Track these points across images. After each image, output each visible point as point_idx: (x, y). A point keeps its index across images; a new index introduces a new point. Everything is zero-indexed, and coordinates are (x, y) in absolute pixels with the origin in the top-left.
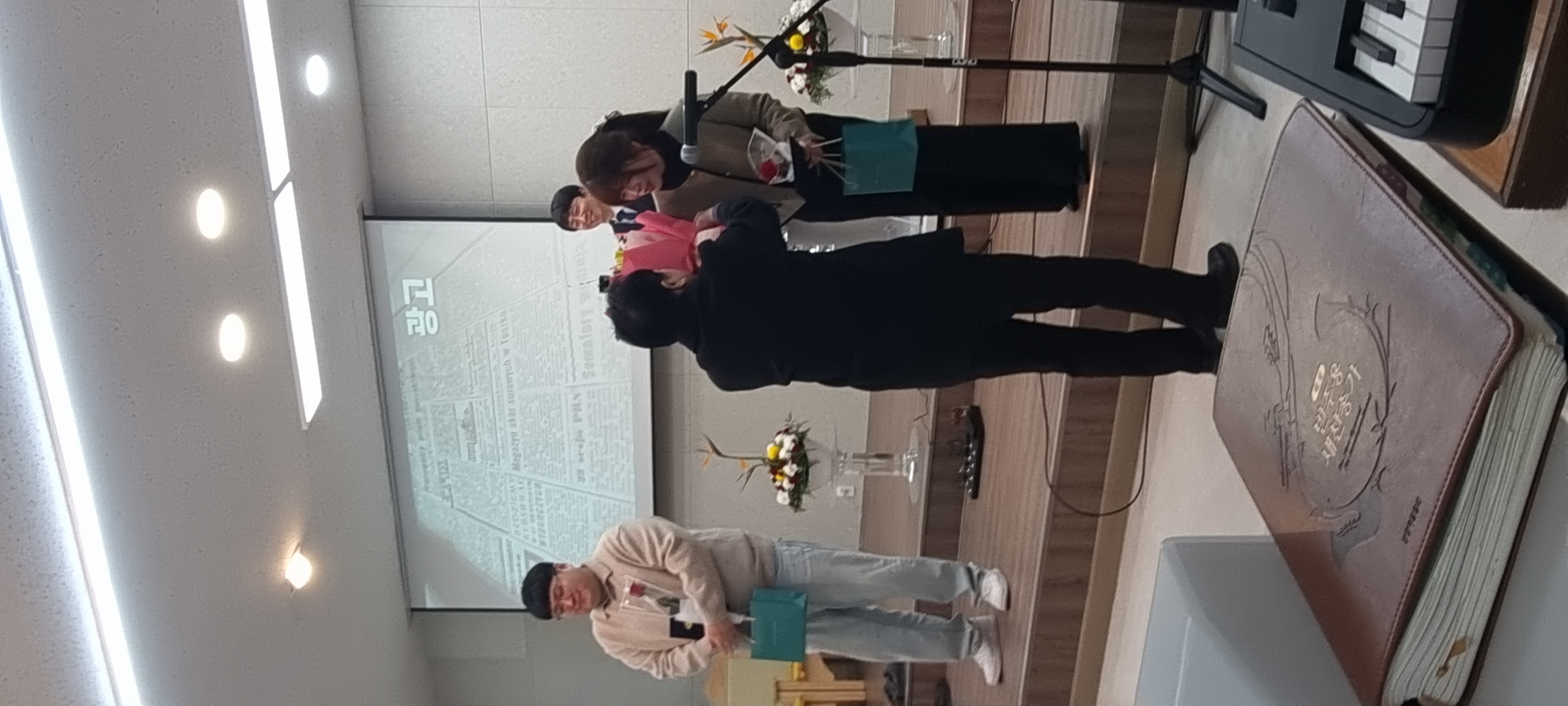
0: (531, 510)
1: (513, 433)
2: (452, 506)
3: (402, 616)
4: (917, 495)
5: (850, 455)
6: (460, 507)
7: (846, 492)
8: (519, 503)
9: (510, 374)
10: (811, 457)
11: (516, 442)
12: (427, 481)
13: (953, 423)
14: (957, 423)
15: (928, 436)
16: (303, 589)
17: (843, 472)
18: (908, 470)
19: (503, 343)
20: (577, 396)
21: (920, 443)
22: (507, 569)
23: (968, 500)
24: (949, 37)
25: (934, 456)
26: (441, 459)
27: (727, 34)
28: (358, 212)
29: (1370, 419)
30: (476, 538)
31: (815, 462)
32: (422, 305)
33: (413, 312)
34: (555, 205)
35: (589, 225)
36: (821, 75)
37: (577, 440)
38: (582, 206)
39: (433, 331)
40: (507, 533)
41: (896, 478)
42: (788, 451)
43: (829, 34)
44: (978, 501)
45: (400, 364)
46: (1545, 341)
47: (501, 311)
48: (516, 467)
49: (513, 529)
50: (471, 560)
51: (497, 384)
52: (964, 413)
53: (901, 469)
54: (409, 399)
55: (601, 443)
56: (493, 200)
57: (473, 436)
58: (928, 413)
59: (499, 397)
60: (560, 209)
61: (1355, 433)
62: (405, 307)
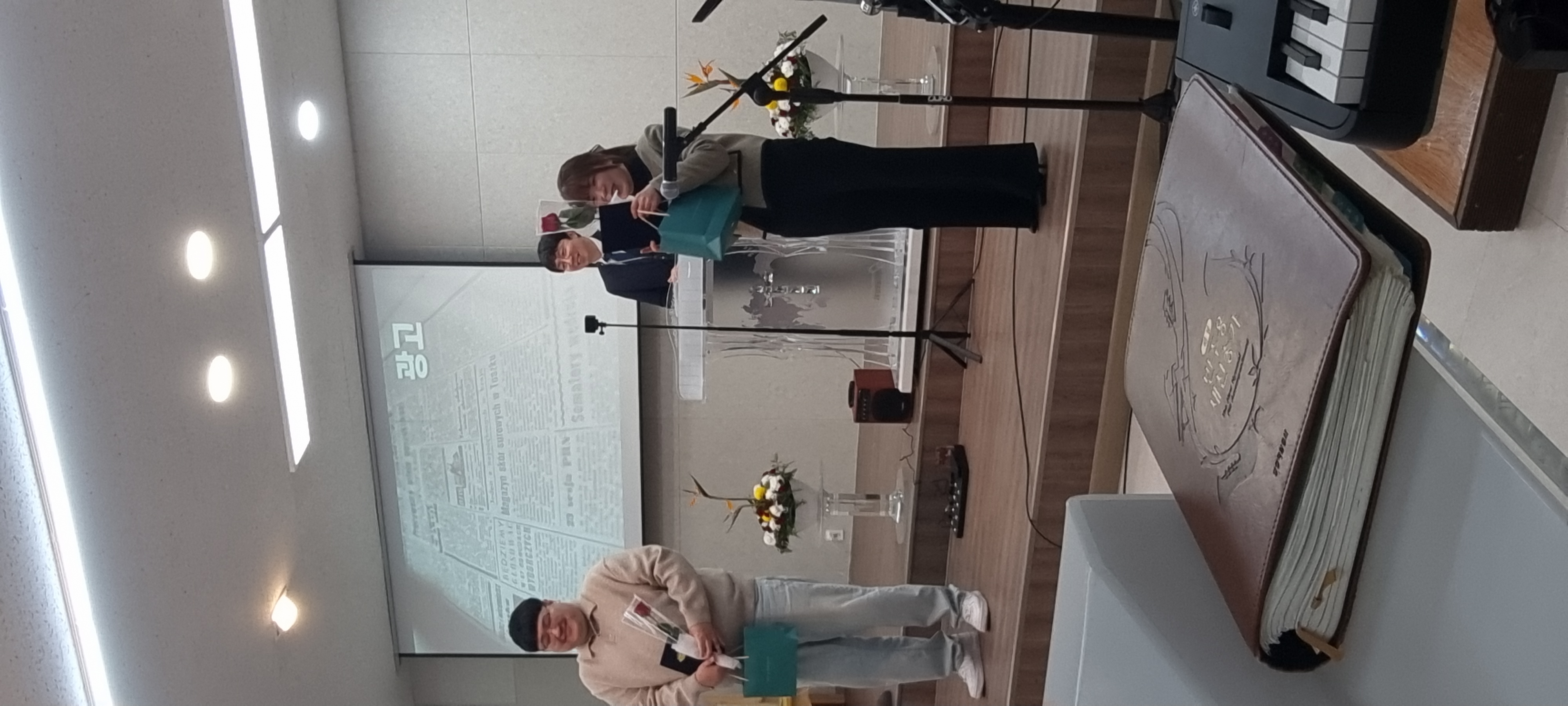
0: (520, 554)
1: (501, 477)
2: (441, 551)
3: (390, 662)
4: (903, 535)
5: (836, 496)
6: (448, 552)
7: (836, 536)
8: (508, 546)
9: (499, 417)
10: (797, 497)
11: (505, 486)
12: (416, 526)
13: (938, 462)
14: (942, 462)
15: (913, 475)
16: (288, 631)
17: (829, 512)
18: (894, 511)
19: (492, 387)
20: (567, 440)
21: (906, 483)
22: (496, 614)
23: (953, 539)
24: (932, 80)
25: (919, 496)
26: (430, 503)
27: (712, 77)
28: (348, 257)
29: (1248, 364)
30: (465, 582)
31: (800, 503)
32: (412, 349)
33: (404, 356)
34: (542, 248)
35: (575, 267)
36: (805, 118)
37: (566, 484)
38: (568, 249)
39: (423, 375)
40: (496, 578)
41: (884, 518)
42: (775, 492)
43: (813, 78)
44: (963, 540)
45: (389, 409)
46: (1392, 273)
47: (490, 355)
48: (505, 511)
49: (502, 574)
50: (459, 605)
51: (486, 427)
52: (949, 453)
53: (887, 510)
54: (399, 444)
55: (591, 488)
56: (483, 245)
57: (462, 480)
58: (913, 452)
59: (488, 441)
60: (546, 251)
61: (1236, 379)
62: (396, 351)
